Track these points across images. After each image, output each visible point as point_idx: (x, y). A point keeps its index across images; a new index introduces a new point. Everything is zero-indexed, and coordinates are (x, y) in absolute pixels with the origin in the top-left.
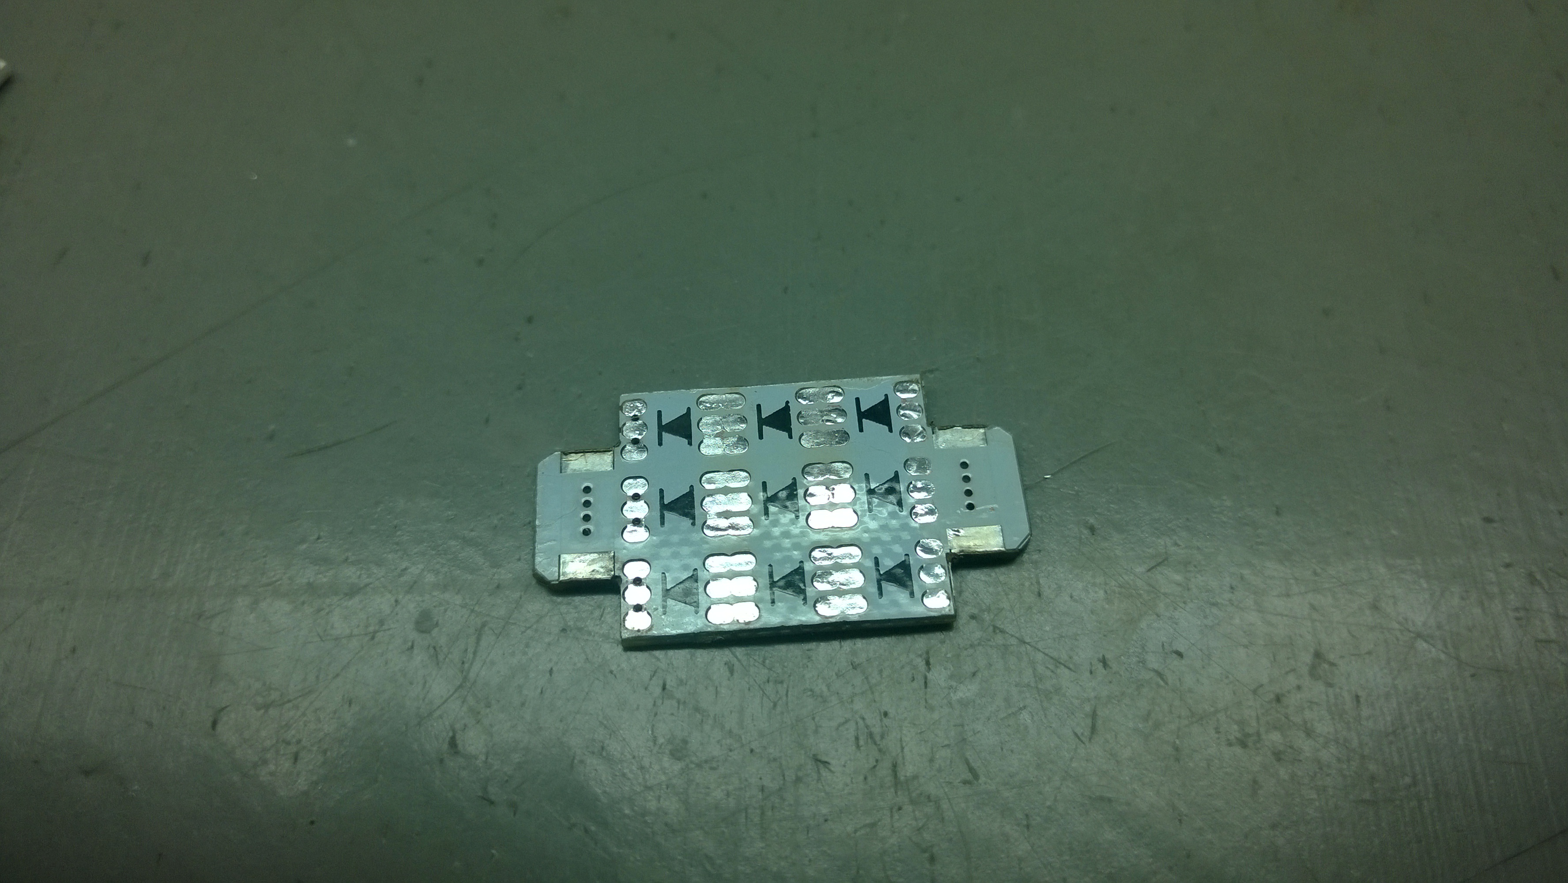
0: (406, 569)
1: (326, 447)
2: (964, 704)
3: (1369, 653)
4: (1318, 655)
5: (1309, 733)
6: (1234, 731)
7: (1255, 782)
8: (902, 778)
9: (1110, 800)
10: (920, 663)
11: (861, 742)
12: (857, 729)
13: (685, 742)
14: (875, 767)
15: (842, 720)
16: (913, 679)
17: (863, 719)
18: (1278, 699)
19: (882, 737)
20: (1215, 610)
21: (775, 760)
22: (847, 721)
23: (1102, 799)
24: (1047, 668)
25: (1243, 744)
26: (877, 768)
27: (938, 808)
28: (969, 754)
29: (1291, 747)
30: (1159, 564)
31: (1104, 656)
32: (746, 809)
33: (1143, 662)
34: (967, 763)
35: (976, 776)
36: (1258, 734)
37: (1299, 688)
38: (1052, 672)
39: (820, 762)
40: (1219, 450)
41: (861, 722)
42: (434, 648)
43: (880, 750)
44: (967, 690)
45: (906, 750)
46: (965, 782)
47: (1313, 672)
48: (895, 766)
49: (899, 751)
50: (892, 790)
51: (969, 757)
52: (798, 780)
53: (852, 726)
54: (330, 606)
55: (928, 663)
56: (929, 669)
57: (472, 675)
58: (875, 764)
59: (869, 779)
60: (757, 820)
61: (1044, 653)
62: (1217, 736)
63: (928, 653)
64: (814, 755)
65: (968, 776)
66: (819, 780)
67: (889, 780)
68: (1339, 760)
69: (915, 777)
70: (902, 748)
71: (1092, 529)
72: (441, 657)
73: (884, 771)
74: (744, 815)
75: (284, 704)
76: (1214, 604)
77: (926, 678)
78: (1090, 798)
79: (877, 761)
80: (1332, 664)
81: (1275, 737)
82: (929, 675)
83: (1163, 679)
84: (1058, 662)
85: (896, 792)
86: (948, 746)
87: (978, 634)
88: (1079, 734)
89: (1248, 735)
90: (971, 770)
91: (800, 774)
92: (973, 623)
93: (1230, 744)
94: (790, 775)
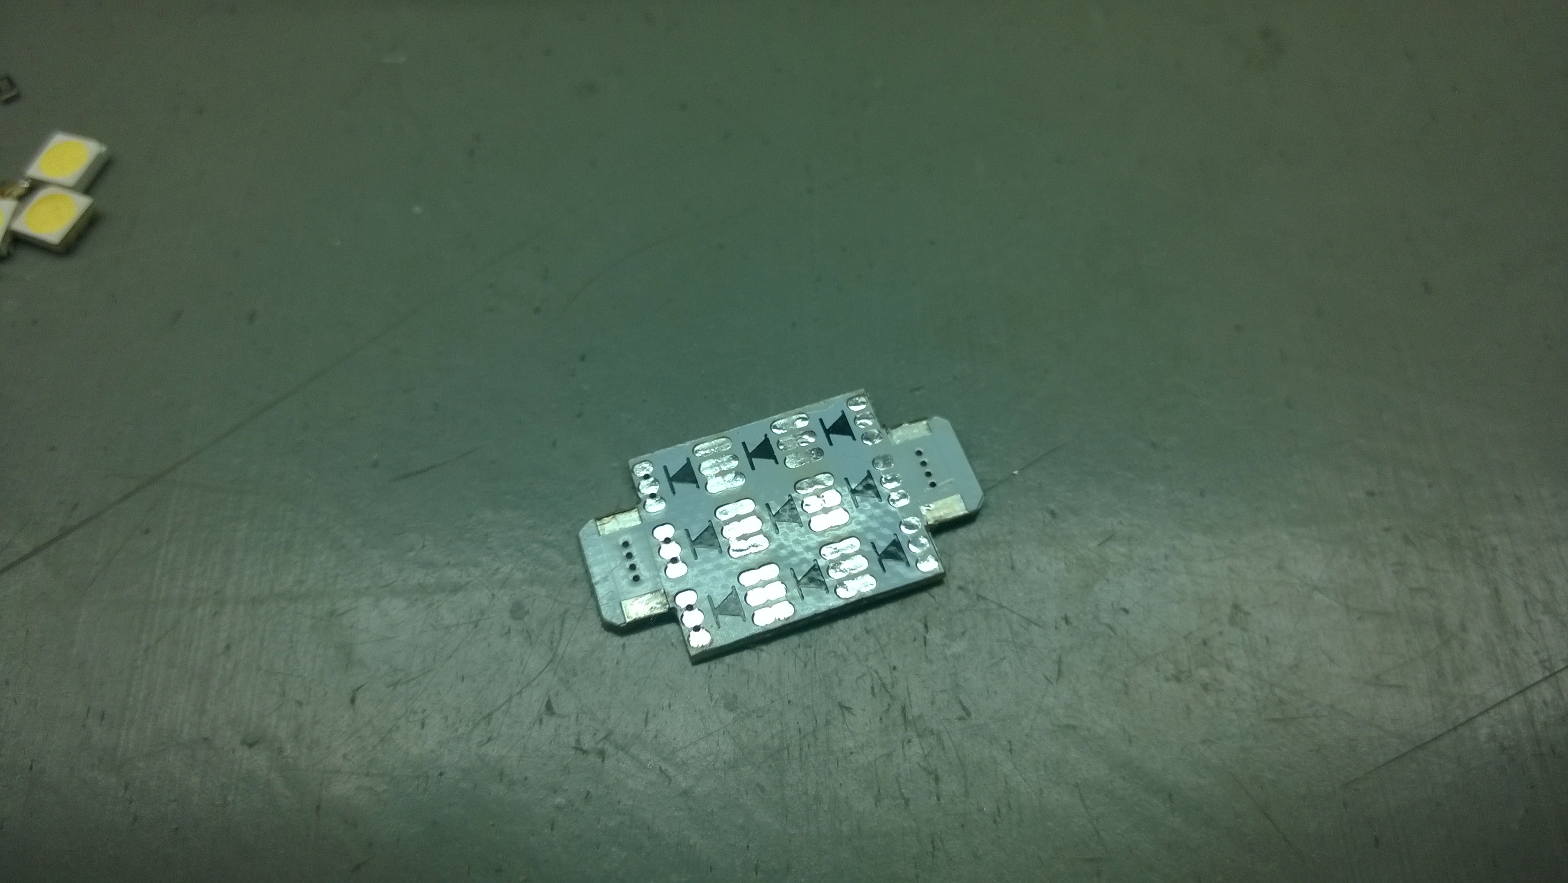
0: (498, 569)
1: (422, 471)
2: (957, 657)
3: (1276, 603)
4: (1236, 607)
5: (1229, 668)
6: (1170, 669)
7: (1188, 708)
8: (910, 717)
9: (1074, 728)
10: (920, 627)
11: (876, 691)
12: (872, 680)
13: (735, 696)
14: (888, 710)
15: (860, 675)
16: (915, 639)
17: (877, 672)
18: (1205, 643)
19: (893, 686)
20: (1153, 575)
21: (808, 707)
22: (864, 675)
23: (1068, 726)
24: (1022, 626)
25: (1178, 680)
26: (890, 710)
27: (940, 740)
28: (962, 697)
29: (1216, 680)
30: (1108, 540)
31: (1066, 615)
32: (788, 747)
33: (1097, 618)
34: (961, 702)
35: (968, 714)
36: (1190, 671)
37: (1221, 633)
38: (1025, 629)
39: (844, 708)
40: (1154, 445)
41: (875, 675)
42: (528, 632)
43: (891, 697)
44: (959, 647)
45: (913, 697)
46: (960, 719)
47: (1232, 621)
48: (904, 709)
49: (907, 696)
50: (903, 727)
51: (962, 699)
52: (828, 723)
53: (868, 679)
54: (438, 601)
55: (926, 626)
56: (927, 631)
57: (560, 651)
58: (888, 707)
59: (884, 719)
60: (797, 754)
61: (1019, 615)
62: (1156, 673)
63: (925, 618)
64: (839, 703)
65: (963, 714)
66: (844, 722)
67: (900, 720)
68: (1253, 688)
69: (921, 716)
70: (909, 694)
71: (1053, 514)
72: (533, 638)
73: (896, 713)
74: (786, 752)
75: (408, 681)
76: (1153, 570)
77: (925, 638)
78: (1059, 726)
79: (889, 705)
80: (1247, 614)
81: (1204, 673)
82: (928, 637)
83: (1114, 632)
84: (1029, 621)
85: (906, 729)
86: (945, 691)
87: (965, 601)
88: (1048, 678)
89: (1181, 672)
90: (964, 708)
91: (829, 718)
92: (961, 592)
93: (1167, 679)
94: (821, 721)
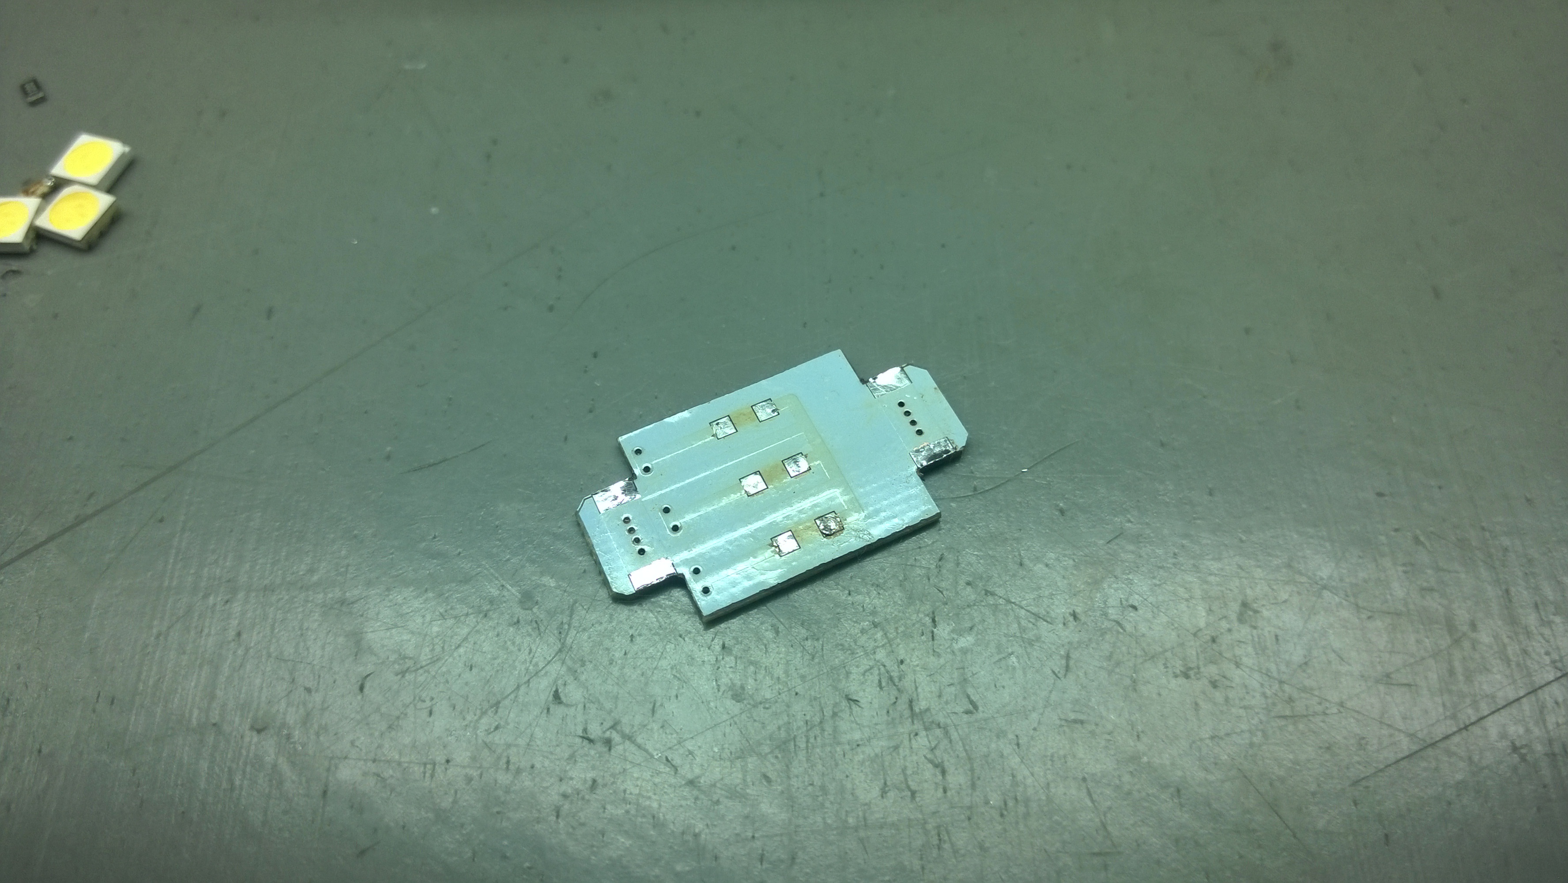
0: (508, 560)
1: (434, 464)
2: (964, 651)
3: (1285, 601)
4: (1245, 605)
5: (1238, 665)
6: (1179, 666)
7: (1196, 704)
8: (917, 710)
9: (1082, 722)
10: (928, 620)
11: (884, 684)
12: (879, 674)
13: (743, 688)
15: (868, 667)
16: (923, 634)
17: (884, 666)
18: (1214, 640)
19: (900, 680)
20: (1161, 572)
21: (815, 699)
22: (871, 668)
23: (1075, 721)
24: (1030, 622)
25: (1187, 676)
26: (897, 703)
27: (946, 733)
28: (970, 691)
29: (1224, 677)
30: (1116, 537)
31: (1074, 611)
32: (795, 738)
33: (1105, 614)
34: (968, 697)
35: (976, 707)
36: (1199, 668)
37: (1230, 630)
38: (1033, 624)
39: (851, 700)
40: (1163, 445)
41: (882, 669)
42: (536, 622)
43: (899, 690)
44: (966, 641)
45: (920, 690)
46: (967, 712)
48: (911, 701)
49: (914, 689)
50: (910, 720)
52: (835, 714)
53: (876, 672)
54: (449, 591)
55: (934, 621)
56: (935, 626)
57: (569, 641)
58: (895, 700)
59: (891, 712)
60: (803, 745)
61: (1026, 610)
62: (1165, 670)
63: (933, 613)
64: (846, 695)
65: (971, 707)
66: (851, 714)
67: (907, 713)
68: (1262, 685)
69: (928, 710)
71: (1062, 512)
72: (542, 629)
73: (902, 706)
74: (792, 743)
75: (418, 669)
76: (1161, 567)
77: (933, 632)
78: (1066, 720)
79: (897, 698)
80: (1256, 612)
81: (1213, 670)
82: (935, 630)
83: (1122, 628)
84: (1037, 616)
85: (913, 722)
86: (952, 684)
87: (973, 597)
88: (1056, 672)
89: (1191, 669)
90: (972, 702)
91: (836, 710)
92: (969, 589)
93: (1176, 676)
94: (828, 712)
